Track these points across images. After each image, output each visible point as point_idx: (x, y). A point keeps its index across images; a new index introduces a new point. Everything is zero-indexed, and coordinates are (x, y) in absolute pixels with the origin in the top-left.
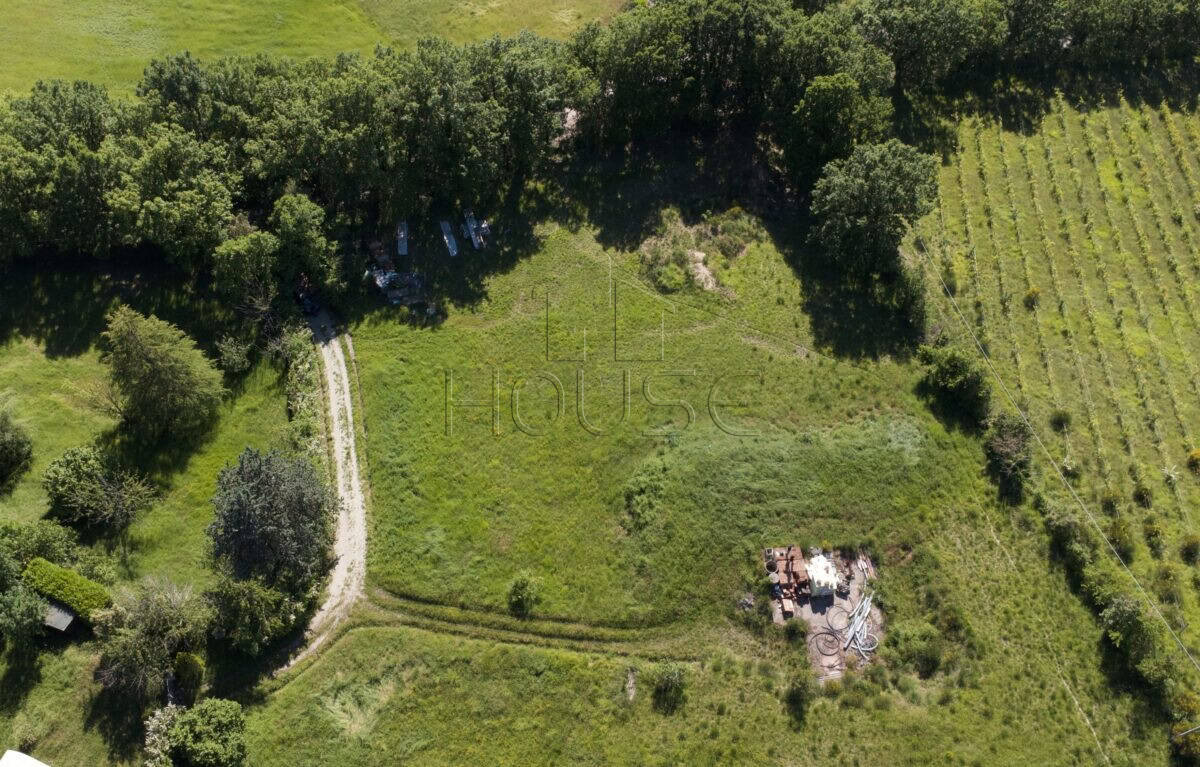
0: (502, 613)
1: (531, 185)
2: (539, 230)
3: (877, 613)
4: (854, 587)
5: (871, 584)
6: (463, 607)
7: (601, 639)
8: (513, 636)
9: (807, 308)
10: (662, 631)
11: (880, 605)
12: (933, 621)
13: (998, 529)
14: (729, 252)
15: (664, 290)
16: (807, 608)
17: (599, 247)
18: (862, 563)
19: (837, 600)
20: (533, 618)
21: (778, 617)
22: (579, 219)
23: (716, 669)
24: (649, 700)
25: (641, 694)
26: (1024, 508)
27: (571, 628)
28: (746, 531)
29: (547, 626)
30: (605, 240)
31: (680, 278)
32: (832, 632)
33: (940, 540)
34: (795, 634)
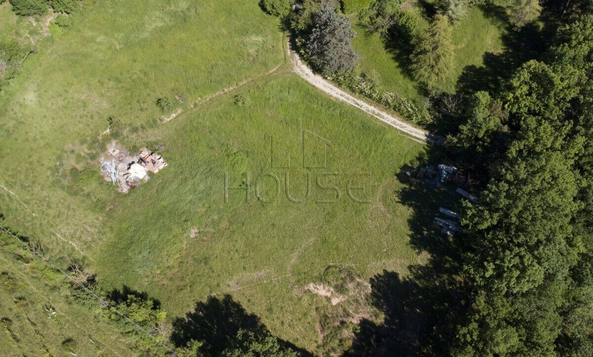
2: (426, 255)
3: (108, 180)
5: (117, 187)
18: (126, 190)
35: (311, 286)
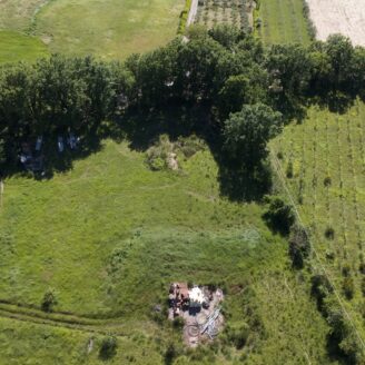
0: (37, 309)
1: (103, 123)
2: (103, 142)
3: (221, 317)
4: (212, 304)
5: (221, 303)
6: (19, 305)
7: (82, 324)
8: (40, 320)
9: (219, 179)
10: (113, 321)
11: (223, 313)
12: (248, 322)
13: (289, 280)
14: (188, 154)
15: (154, 169)
16: (187, 313)
17: (129, 150)
18: (218, 293)
19: (202, 309)
20: (51, 311)
21: (171, 317)
22: (122, 138)
23: (135, 340)
24: (98, 353)
25: (95, 350)
26: (303, 271)
27: (69, 318)
28: (163, 275)
29: (57, 316)
30: (132, 147)
31: (161, 164)
32: (197, 325)
33: (259, 284)
34: (178, 324)
35: (175, 168)
